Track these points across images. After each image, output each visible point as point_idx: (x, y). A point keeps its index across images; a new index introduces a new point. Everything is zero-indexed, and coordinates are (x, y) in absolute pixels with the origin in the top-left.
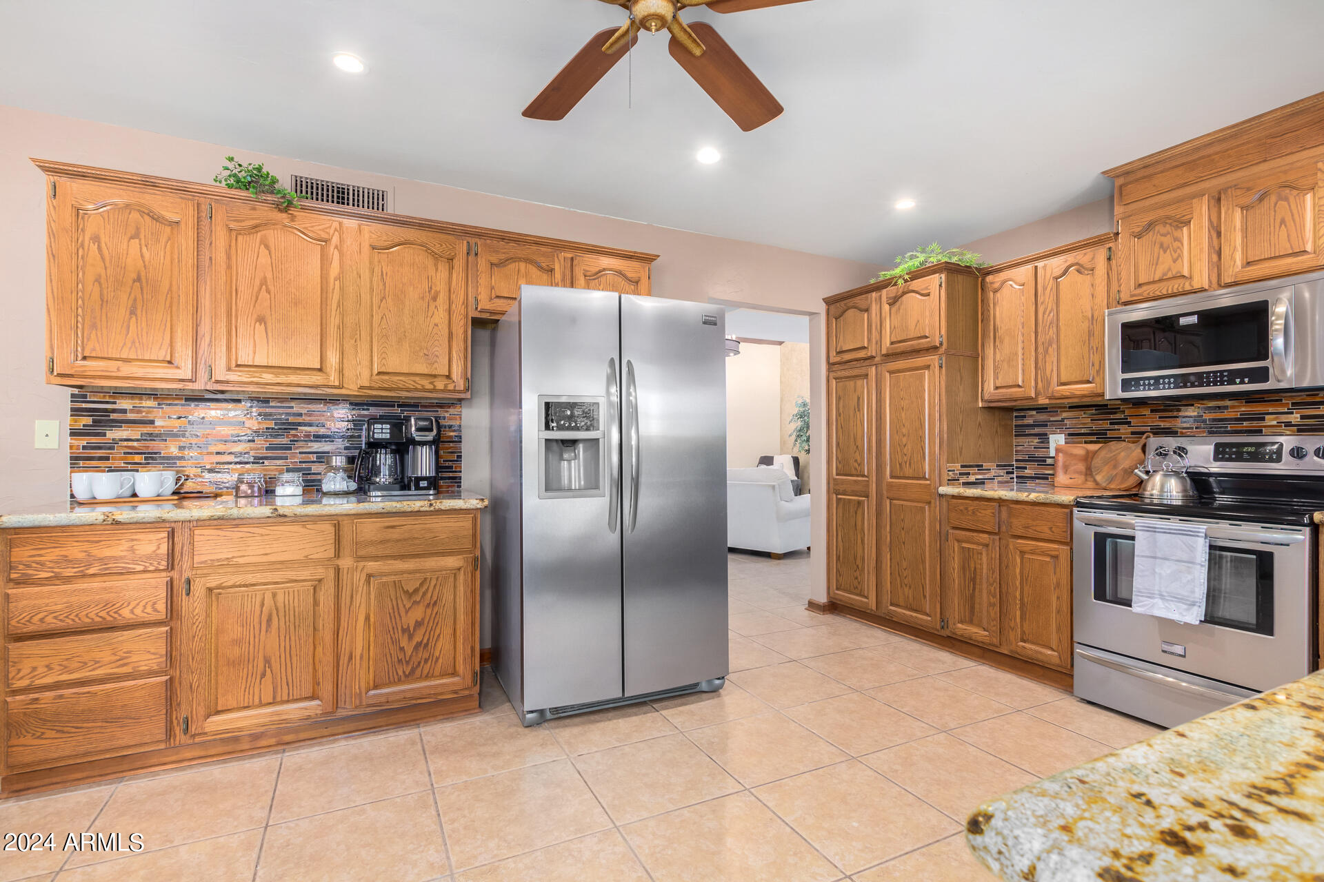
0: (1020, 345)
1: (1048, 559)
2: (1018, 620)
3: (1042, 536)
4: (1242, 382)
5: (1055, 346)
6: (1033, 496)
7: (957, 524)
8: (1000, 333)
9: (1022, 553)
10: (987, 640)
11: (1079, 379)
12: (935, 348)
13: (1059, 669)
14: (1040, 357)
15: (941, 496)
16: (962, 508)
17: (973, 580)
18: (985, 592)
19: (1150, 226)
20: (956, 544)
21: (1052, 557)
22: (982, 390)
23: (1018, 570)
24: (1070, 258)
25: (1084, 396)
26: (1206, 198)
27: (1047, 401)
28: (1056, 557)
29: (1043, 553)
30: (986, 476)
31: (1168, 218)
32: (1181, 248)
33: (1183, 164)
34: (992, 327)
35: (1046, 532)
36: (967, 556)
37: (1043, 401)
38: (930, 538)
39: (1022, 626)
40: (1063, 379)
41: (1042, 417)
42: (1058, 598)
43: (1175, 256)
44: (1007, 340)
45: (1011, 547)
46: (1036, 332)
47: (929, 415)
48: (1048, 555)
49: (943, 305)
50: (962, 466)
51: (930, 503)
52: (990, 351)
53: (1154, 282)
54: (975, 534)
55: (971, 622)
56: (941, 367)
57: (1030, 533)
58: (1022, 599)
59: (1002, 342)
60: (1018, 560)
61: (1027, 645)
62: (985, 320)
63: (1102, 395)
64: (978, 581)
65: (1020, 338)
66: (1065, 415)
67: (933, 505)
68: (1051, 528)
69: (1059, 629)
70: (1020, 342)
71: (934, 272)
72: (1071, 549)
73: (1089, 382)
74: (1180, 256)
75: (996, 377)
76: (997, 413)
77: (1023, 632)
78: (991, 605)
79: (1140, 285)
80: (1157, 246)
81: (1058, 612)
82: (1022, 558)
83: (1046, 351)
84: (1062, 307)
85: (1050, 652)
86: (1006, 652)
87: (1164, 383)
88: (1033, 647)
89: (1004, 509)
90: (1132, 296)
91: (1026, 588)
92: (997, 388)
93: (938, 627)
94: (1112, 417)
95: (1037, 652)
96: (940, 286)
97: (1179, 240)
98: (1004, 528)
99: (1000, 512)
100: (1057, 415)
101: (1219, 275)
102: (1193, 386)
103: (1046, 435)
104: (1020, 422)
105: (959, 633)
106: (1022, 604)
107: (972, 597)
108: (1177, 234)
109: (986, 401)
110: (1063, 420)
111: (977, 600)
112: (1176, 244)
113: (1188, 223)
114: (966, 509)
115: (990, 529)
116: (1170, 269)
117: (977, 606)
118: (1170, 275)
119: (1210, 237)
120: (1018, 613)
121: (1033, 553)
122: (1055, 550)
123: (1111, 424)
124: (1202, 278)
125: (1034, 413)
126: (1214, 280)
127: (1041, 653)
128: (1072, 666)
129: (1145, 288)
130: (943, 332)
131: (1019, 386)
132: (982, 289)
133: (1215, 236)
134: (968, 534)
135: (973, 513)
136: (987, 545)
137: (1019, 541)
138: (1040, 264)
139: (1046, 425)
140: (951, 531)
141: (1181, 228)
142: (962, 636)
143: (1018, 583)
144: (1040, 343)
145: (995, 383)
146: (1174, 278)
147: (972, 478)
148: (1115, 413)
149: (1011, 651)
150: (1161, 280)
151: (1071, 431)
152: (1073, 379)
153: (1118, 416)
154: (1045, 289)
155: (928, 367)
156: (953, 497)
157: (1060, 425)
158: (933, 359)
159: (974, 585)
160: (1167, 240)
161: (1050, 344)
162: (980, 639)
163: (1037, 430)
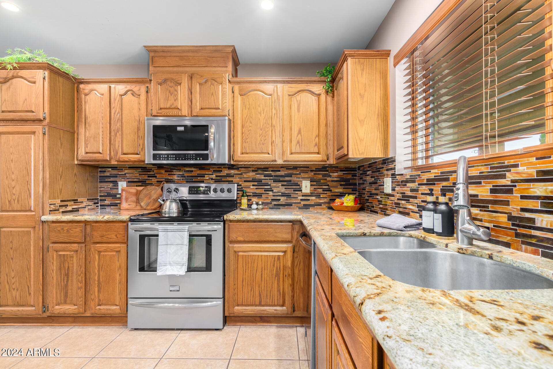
0: (101, 130)
1: (114, 253)
2: (96, 294)
3: (111, 240)
4: (200, 160)
5: (120, 132)
6: (106, 217)
7: (55, 240)
8: (88, 120)
9: (99, 252)
10: (76, 311)
11: (132, 152)
12: (40, 121)
13: (120, 315)
14: (112, 138)
15: (43, 222)
16: (59, 229)
17: (67, 275)
18: (75, 281)
19: (165, 81)
20: (55, 253)
21: (117, 252)
22: (77, 154)
23: (96, 263)
24: (129, 87)
25: (135, 161)
26: (187, 75)
27: (116, 163)
28: (119, 252)
29: (112, 250)
30: (80, 206)
31: (172, 79)
32: (177, 95)
33: (178, 56)
34: (83, 116)
35: (113, 237)
36: (63, 259)
37: (114, 163)
38: (34, 252)
39: (98, 296)
40: (125, 152)
41: (115, 172)
42: (120, 275)
43: (175, 98)
44: (93, 125)
45: (92, 249)
46: (110, 124)
47: (35, 166)
48: (115, 251)
49: (46, 92)
50: (62, 201)
51: (34, 227)
52: (82, 130)
53: (166, 108)
54: (69, 245)
55: (65, 303)
56: (44, 134)
57: (105, 239)
58: (99, 280)
59: (90, 126)
60: (97, 257)
61: (101, 307)
62: (80, 111)
63: (144, 161)
64: (70, 275)
65: (101, 125)
66: (126, 171)
67: (37, 229)
68: (116, 235)
69: (120, 292)
70: (100, 128)
71: (39, 68)
72: (127, 245)
73: (137, 154)
74: (177, 99)
75: (86, 146)
76: (88, 168)
77: (100, 300)
78: (80, 288)
79: (161, 109)
80: (168, 92)
81: (120, 283)
82: (99, 255)
83: (116, 135)
84: (124, 112)
85: (115, 307)
86: (89, 315)
87: (171, 157)
88: (105, 307)
89: (88, 228)
90: (157, 113)
91: (101, 273)
92: (87, 153)
93: (41, 313)
94: (149, 173)
95: (107, 309)
96: (44, 78)
97: (176, 91)
98: (88, 239)
99: (85, 229)
100: (122, 171)
101: (191, 111)
102: (182, 160)
103: (117, 182)
104: (102, 175)
105: (56, 312)
106: (99, 283)
107: (66, 286)
108: (176, 88)
109: (80, 160)
110: (125, 174)
111: (70, 287)
112: (176, 93)
113: (180, 84)
114: (63, 229)
115: (79, 241)
116: (173, 104)
117: (69, 291)
118: (173, 107)
119: (188, 94)
120: (96, 289)
121: (106, 251)
122: (120, 247)
123: (148, 177)
124: (185, 111)
125: (110, 169)
126: (190, 114)
127: (110, 309)
128: (127, 311)
129: (163, 110)
130: (46, 111)
131: (100, 153)
132: (77, 92)
133: (190, 93)
134: (63, 245)
135: (68, 231)
136: (77, 251)
137: (98, 245)
138: (113, 86)
139: (117, 177)
140: (51, 245)
141: (177, 86)
142: (59, 313)
143: (96, 271)
144: (112, 130)
145: (85, 150)
146: (175, 108)
147: (69, 208)
148: (150, 172)
149: (92, 314)
150: (169, 108)
151: (130, 180)
152: (129, 152)
153: (151, 173)
154: (115, 100)
155: (34, 133)
156: (53, 222)
157: (124, 177)
158: (38, 128)
159: (68, 278)
160: (172, 89)
161: (118, 131)
162: (71, 312)
163: (112, 179)
